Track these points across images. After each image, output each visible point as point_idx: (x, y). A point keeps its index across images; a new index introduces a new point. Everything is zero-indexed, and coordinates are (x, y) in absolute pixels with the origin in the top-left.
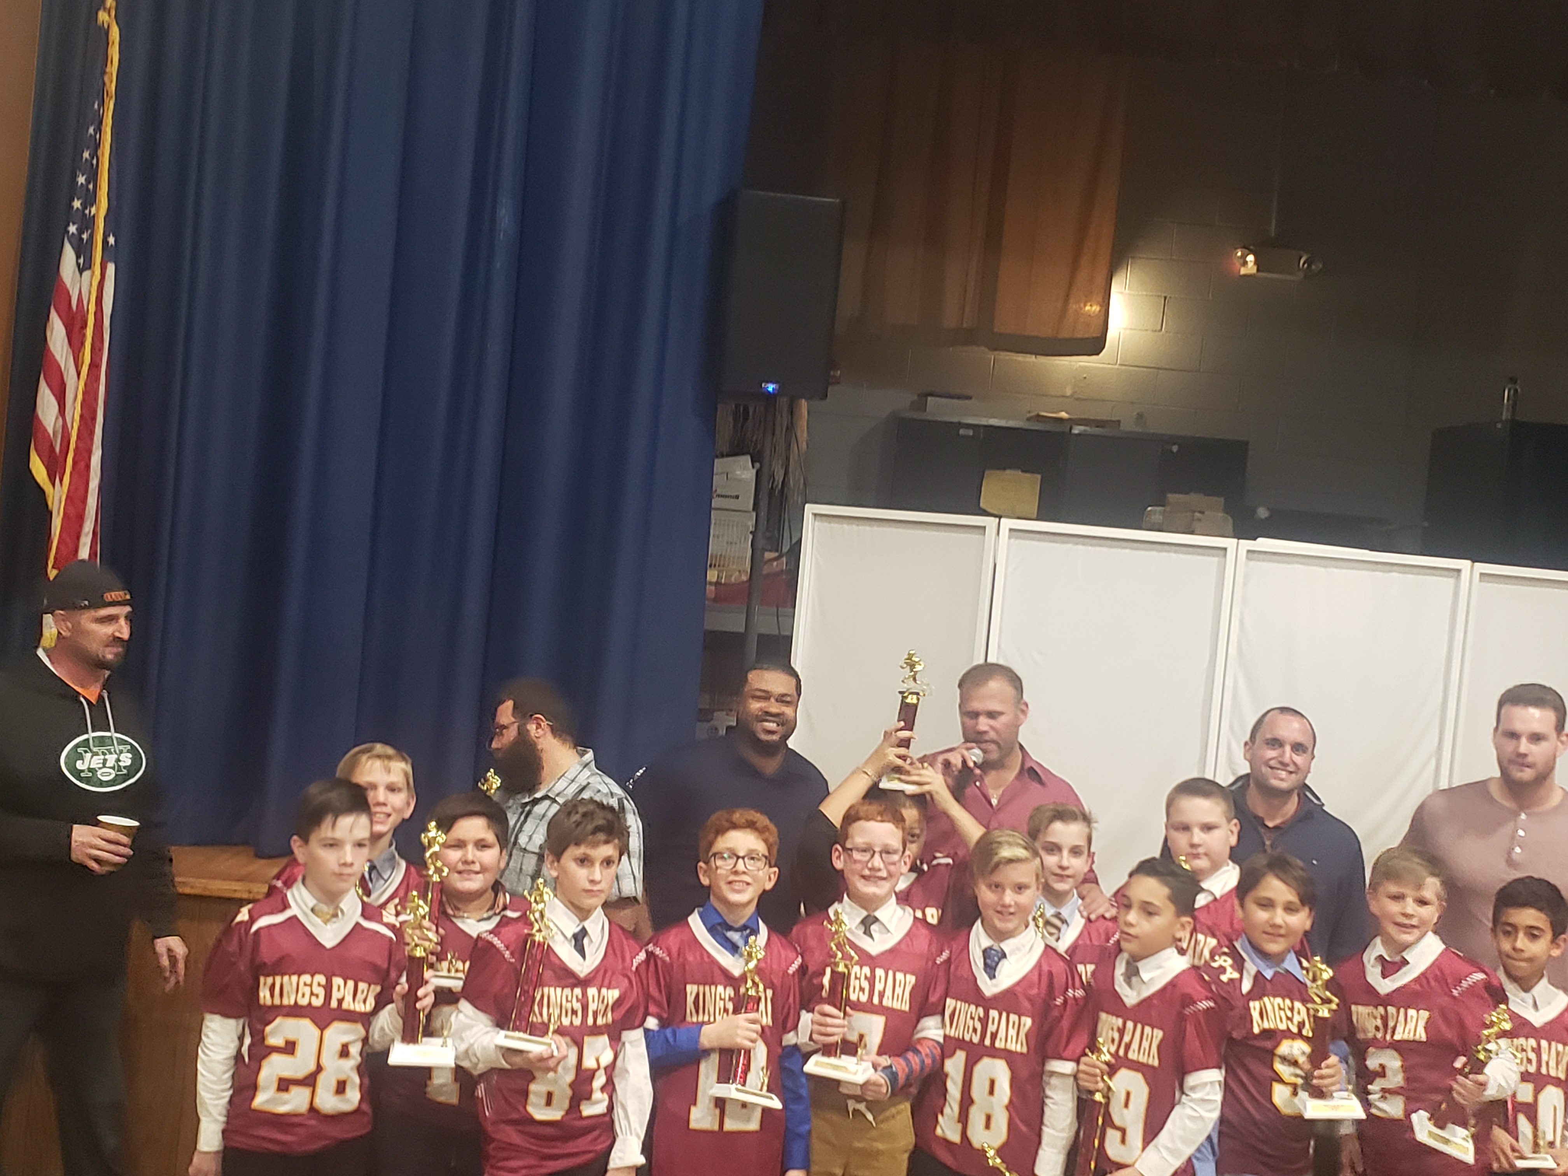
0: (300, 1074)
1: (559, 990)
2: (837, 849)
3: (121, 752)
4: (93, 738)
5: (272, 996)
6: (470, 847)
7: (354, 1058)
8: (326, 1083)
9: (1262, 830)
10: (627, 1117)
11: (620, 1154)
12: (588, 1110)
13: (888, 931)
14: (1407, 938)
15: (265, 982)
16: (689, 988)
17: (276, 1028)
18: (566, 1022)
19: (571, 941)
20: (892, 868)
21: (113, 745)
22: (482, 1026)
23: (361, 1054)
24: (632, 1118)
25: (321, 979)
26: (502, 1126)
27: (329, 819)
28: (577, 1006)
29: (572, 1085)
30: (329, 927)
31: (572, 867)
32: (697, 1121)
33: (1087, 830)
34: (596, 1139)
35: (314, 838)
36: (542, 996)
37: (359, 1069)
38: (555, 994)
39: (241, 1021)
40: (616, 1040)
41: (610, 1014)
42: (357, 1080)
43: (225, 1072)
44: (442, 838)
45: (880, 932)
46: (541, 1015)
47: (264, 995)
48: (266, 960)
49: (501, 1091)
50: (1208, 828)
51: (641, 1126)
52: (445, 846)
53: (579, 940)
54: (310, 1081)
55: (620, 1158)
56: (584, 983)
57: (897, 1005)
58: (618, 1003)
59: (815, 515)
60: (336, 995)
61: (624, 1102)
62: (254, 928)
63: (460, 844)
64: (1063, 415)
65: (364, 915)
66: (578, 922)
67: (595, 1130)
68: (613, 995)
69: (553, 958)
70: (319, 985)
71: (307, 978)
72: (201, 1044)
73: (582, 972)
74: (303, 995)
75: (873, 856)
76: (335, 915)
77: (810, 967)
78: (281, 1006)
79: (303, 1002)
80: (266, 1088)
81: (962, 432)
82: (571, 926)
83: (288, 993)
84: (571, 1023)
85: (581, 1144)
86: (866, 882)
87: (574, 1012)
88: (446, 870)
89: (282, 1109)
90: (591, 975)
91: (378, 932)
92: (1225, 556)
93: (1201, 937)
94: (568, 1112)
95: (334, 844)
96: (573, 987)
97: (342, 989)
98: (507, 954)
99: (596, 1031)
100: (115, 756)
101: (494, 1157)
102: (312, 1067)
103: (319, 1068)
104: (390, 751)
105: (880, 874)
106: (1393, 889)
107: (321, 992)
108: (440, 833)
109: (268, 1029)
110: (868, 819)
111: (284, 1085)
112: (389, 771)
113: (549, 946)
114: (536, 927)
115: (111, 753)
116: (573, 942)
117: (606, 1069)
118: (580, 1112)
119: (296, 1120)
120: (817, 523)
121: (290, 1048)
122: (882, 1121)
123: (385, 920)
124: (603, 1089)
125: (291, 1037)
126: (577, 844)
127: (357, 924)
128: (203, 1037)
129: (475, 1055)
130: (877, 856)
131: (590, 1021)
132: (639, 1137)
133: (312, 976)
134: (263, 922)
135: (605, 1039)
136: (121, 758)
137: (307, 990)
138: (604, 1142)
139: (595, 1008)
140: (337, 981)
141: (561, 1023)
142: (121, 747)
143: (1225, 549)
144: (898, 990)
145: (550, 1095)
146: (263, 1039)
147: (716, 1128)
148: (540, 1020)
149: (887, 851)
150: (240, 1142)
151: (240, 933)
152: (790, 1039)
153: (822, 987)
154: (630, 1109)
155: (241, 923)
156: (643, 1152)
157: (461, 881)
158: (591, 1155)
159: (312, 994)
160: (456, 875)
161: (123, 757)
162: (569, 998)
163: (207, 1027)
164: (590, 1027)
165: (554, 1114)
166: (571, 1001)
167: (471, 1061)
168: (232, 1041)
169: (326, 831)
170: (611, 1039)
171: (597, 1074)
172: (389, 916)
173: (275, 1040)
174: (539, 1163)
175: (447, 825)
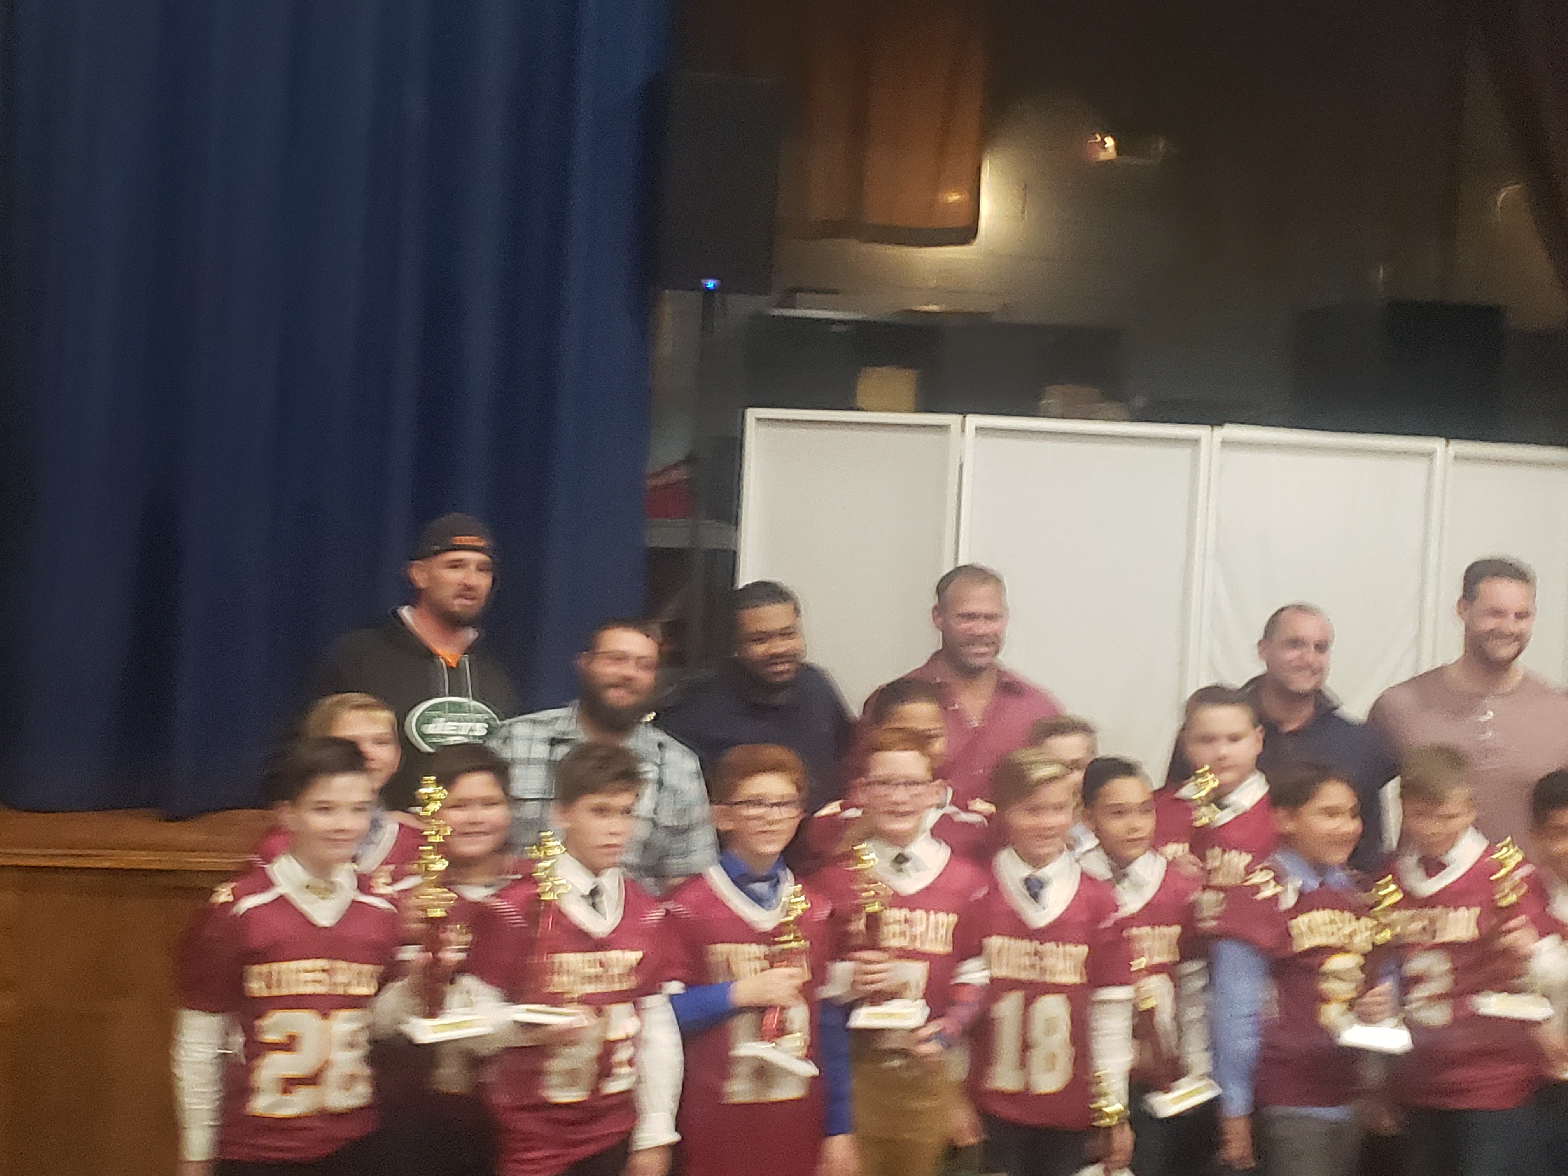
0: (307, 1072)
1: (578, 955)
3: (478, 720)
4: (449, 702)
5: (268, 986)
6: (476, 806)
7: (363, 1047)
8: (334, 1079)
9: (1282, 736)
11: (648, 1133)
12: (610, 1088)
13: (924, 870)
15: (257, 972)
17: (272, 1022)
18: (589, 990)
19: (584, 899)
20: (917, 800)
21: (470, 712)
25: (323, 963)
28: (601, 971)
29: (595, 1060)
30: (323, 904)
31: (588, 818)
32: (733, 1094)
35: (304, 801)
36: (560, 963)
37: (367, 1059)
38: (575, 960)
39: (229, 1016)
41: (633, 977)
42: (366, 1072)
43: (214, 1074)
44: (441, 793)
45: (914, 871)
46: (561, 984)
47: (257, 986)
50: (1235, 739)
51: (673, 1100)
52: (447, 804)
53: (594, 898)
54: (316, 1079)
56: (602, 945)
57: (939, 949)
58: (641, 966)
59: (758, 420)
60: (340, 980)
61: (651, 1074)
62: (240, 910)
63: (465, 804)
64: (933, 308)
65: (358, 887)
66: (591, 879)
67: (619, 1109)
70: (322, 970)
71: (308, 963)
73: (600, 933)
74: (305, 983)
75: (896, 788)
76: (330, 890)
78: (279, 997)
80: (266, 1090)
81: (834, 329)
83: (287, 981)
84: (595, 990)
86: (892, 818)
88: (448, 830)
89: (285, 1113)
91: (374, 906)
92: (1197, 450)
94: (591, 1091)
96: (594, 950)
97: (347, 973)
98: (518, 919)
99: (621, 997)
100: (471, 724)
102: (319, 1062)
103: (325, 1064)
105: (904, 808)
107: (325, 977)
108: (439, 788)
109: (263, 1023)
111: (290, 1084)
112: (373, 722)
115: (466, 721)
116: (588, 900)
117: (631, 1039)
118: (603, 1090)
119: (300, 1124)
120: (759, 430)
121: (291, 1044)
123: (379, 891)
124: (626, 1064)
126: (593, 792)
127: (354, 898)
130: (900, 788)
132: (670, 1112)
134: (250, 902)
135: (626, 1006)
136: (476, 728)
137: (309, 977)
140: (341, 964)
141: (584, 991)
142: (477, 716)
143: (1199, 439)
144: (942, 931)
145: (575, 1073)
146: (259, 1036)
149: (912, 782)
155: (223, 904)
157: (468, 844)
159: (315, 981)
160: (464, 837)
161: (478, 726)
165: (578, 1095)
170: (633, 1006)
171: (622, 1045)
172: (383, 886)
173: (271, 1036)
174: (562, 1151)
175: (446, 781)
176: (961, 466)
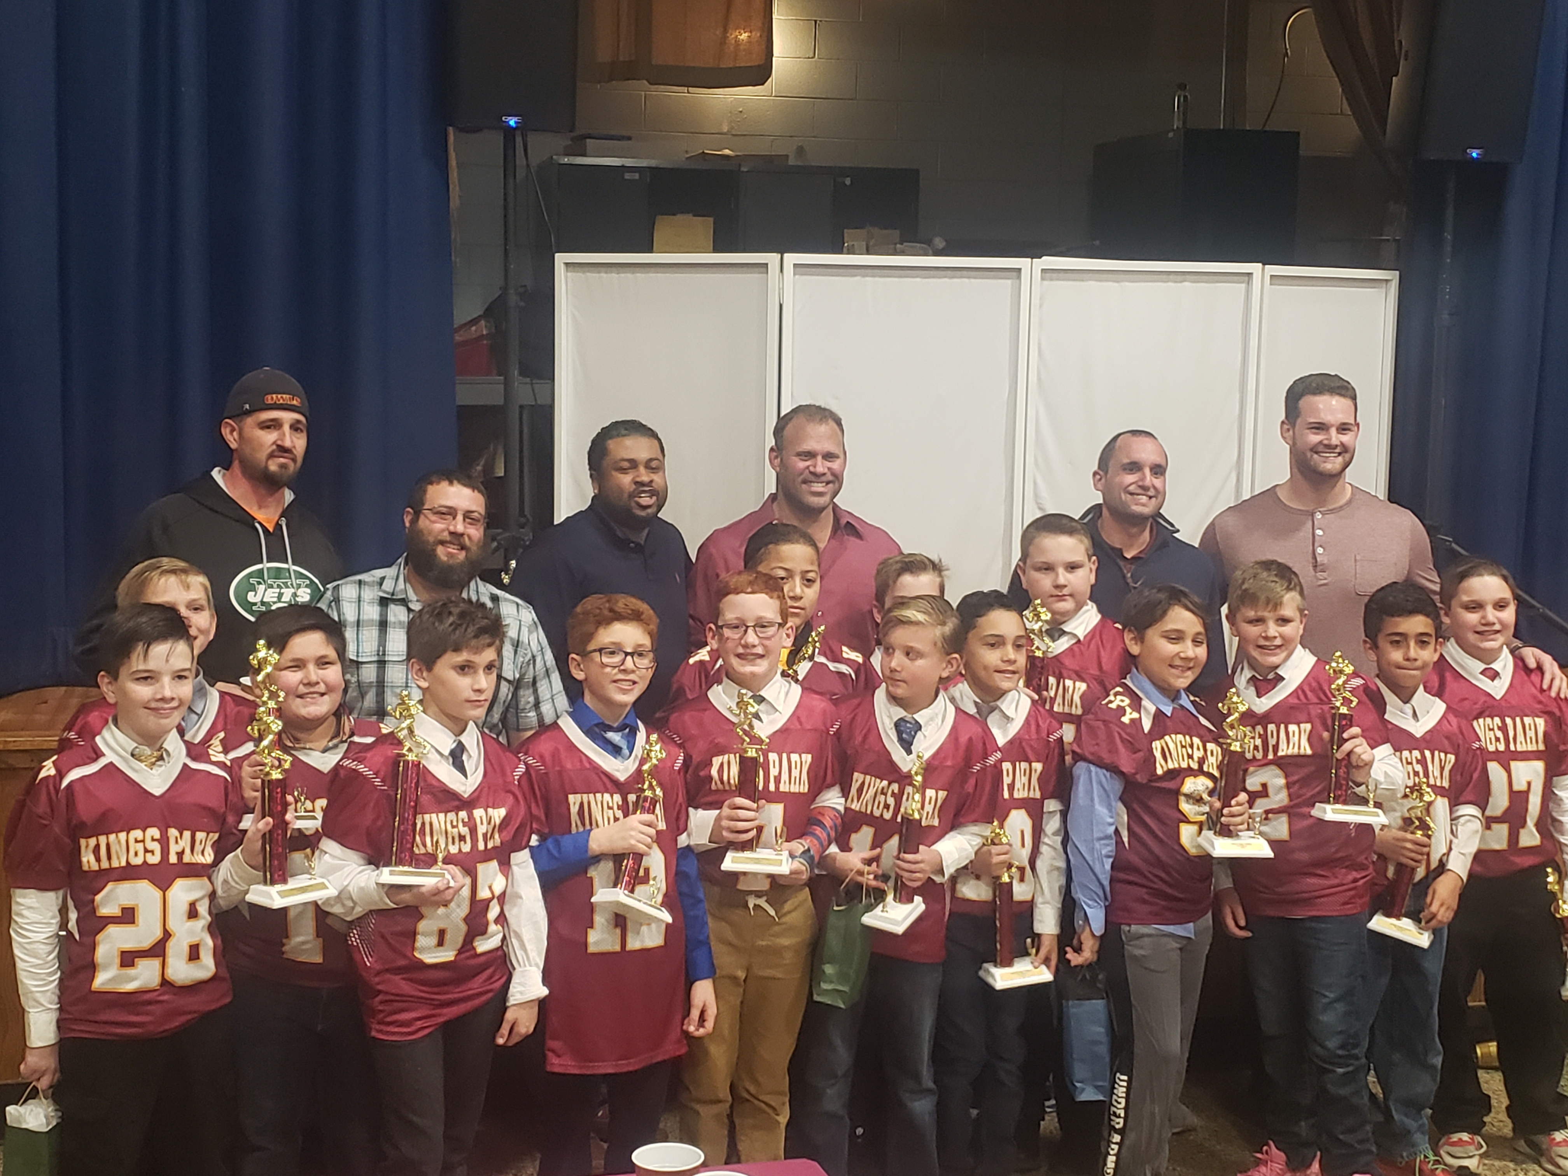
0: (146, 943)
1: (442, 816)
2: (710, 628)
3: (299, 586)
4: (268, 569)
5: (98, 859)
6: (311, 667)
7: (204, 918)
8: (177, 950)
9: (1121, 563)
10: (523, 947)
11: (520, 988)
12: (483, 945)
13: (777, 710)
14: (1274, 660)
15: (87, 845)
16: (571, 797)
17: (107, 896)
18: (454, 850)
19: (448, 759)
20: (767, 642)
21: (290, 578)
22: (355, 866)
23: (210, 913)
24: (529, 947)
25: (154, 832)
26: (388, 976)
27: (140, 648)
28: (464, 831)
29: (466, 920)
30: (154, 771)
31: (453, 677)
32: (595, 943)
33: (938, 580)
34: (491, 977)
35: (124, 673)
36: (423, 824)
37: (210, 928)
38: (438, 820)
39: (61, 893)
40: (505, 865)
41: (497, 836)
42: (210, 942)
43: (50, 953)
44: (274, 658)
45: (768, 714)
46: (425, 845)
47: (88, 860)
48: (84, 819)
49: (383, 937)
50: (1072, 567)
51: (539, 954)
52: (278, 667)
53: (457, 757)
54: (158, 950)
55: (521, 993)
56: (468, 804)
57: (795, 789)
58: (505, 822)
59: (567, 264)
60: (174, 849)
61: (517, 929)
62: (65, 783)
63: (299, 664)
64: (727, 152)
65: (189, 755)
66: (454, 738)
67: (491, 966)
68: (499, 814)
69: (430, 779)
70: (153, 840)
71: (137, 834)
72: (13, 925)
73: (465, 792)
74: (136, 854)
75: (746, 631)
76: (161, 758)
77: (694, 757)
78: (111, 869)
79: (138, 861)
80: (106, 967)
81: (627, 176)
82: (447, 743)
83: (117, 853)
84: (460, 850)
85: (476, 984)
86: (743, 662)
87: (462, 838)
88: (282, 694)
89: (130, 987)
90: (476, 794)
91: (209, 773)
92: (1019, 277)
93: (1069, 683)
94: (460, 952)
95: (148, 677)
96: (457, 809)
97: (179, 842)
98: (377, 782)
99: (487, 856)
100: (293, 590)
101: (381, 1011)
102: (159, 934)
103: (167, 935)
104: (182, 564)
105: (755, 651)
106: (1251, 614)
107: (156, 847)
108: (271, 652)
109: (98, 898)
110: (737, 592)
111: (128, 959)
112: (187, 587)
113: (424, 766)
114: (407, 744)
115: (287, 587)
116: (451, 760)
117: (498, 898)
118: (474, 949)
119: (147, 997)
120: (569, 274)
121: (128, 916)
122: (785, 914)
123: (213, 759)
124: (496, 921)
125: (128, 903)
126: (457, 649)
127: (185, 765)
128: (14, 917)
129: (351, 898)
130: (750, 630)
131: (481, 846)
132: (537, 965)
133: (144, 831)
134: (75, 774)
135: (494, 864)
136: (298, 594)
137: (140, 847)
138: (500, 978)
139: (485, 831)
140: (173, 832)
141: (448, 851)
142: (298, 581)
143: (1020, 269)
144: (795, 773)
145: (442, 933)
146: (94, 910)
147: (618, 948)
148: (423, 851)
149: (761, 625)
150: (82, 1030)
151: (49, 793)
152: (683, 840)
153: (711, 778)
154: (526, 937)
155: (47, 778)
156: (546, 981)
157: (305, 706)
158: (490, 995)
159: (146, 851)
160: (298, 699)
161: (300, 592)
162: (455, 823)
163: (18, 903)
164: (481, 851)
165: (447, 955)
166: (457, 826)
167: (343, 905)
168: (53, 918)
169: (137, 663)
170: (500, 864)
171: (491, 904)
172: (216, 752)
173: (107, 910)
174: (433, 1012)
175: (279, 643)
176: (781, 306)
